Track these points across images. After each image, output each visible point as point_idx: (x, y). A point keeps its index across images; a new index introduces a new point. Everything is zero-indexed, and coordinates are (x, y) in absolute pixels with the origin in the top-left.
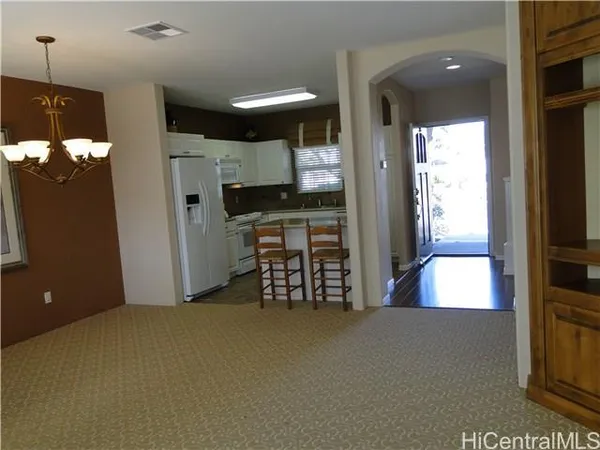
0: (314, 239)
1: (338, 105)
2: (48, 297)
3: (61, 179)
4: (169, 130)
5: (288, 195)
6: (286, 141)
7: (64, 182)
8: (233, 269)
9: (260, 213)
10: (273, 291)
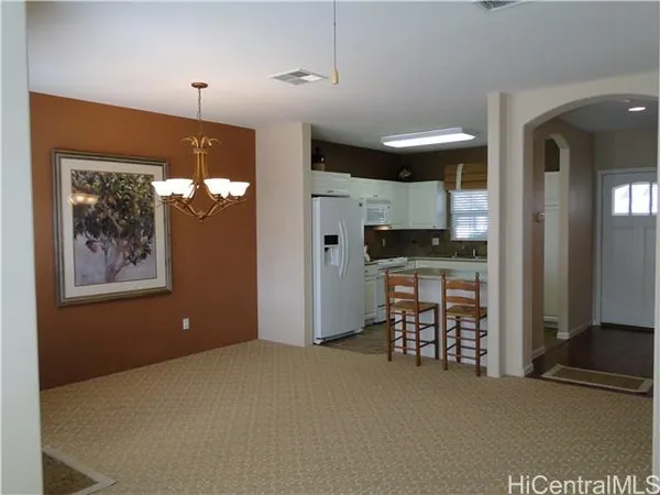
0: (449, 293)
1: (486, 147)
2: (186, 324)
3: (201, 214)
4: (313, 168)
5: (440, 241)
6: (441, 183)
7: (204, 217)
8: (370, 315)
9: (406, 259)
10: (405, 345)
